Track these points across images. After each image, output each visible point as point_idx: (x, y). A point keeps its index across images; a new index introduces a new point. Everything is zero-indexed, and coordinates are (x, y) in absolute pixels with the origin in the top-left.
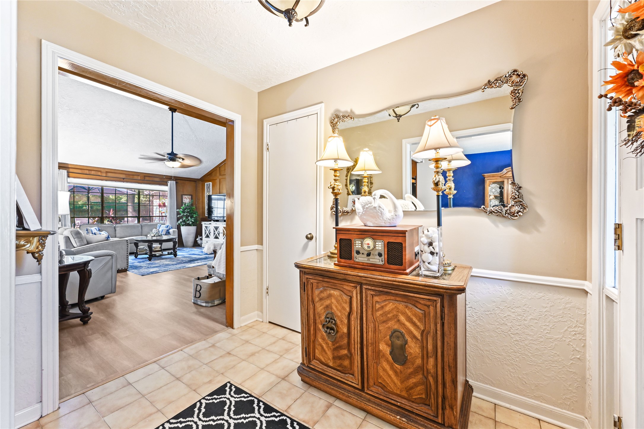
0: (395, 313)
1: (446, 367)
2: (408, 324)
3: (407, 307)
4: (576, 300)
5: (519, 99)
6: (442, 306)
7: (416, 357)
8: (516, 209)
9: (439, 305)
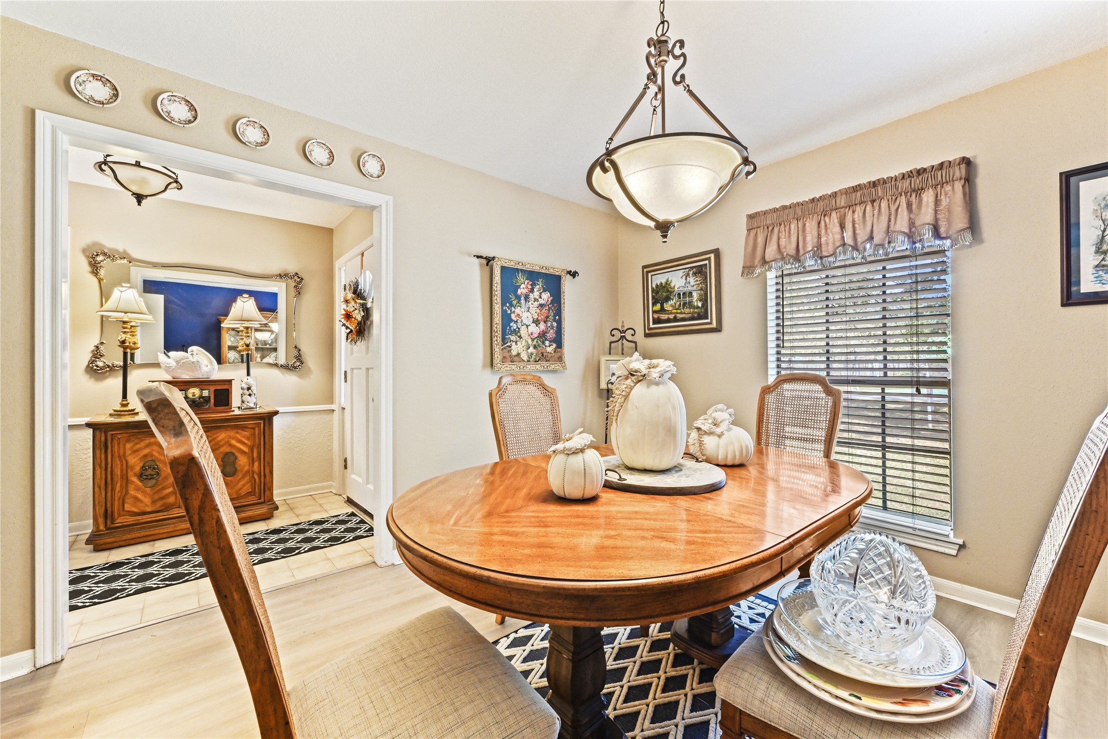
0: (227, 440)
1: (266, 464)
2: (238, 445)
3: (237, 433)
4: (326, 417)
5: (299, 293)
6: (264, 426)
7: (245, 466)
8: (298, 364)
9: (262, 425)
